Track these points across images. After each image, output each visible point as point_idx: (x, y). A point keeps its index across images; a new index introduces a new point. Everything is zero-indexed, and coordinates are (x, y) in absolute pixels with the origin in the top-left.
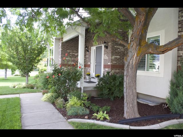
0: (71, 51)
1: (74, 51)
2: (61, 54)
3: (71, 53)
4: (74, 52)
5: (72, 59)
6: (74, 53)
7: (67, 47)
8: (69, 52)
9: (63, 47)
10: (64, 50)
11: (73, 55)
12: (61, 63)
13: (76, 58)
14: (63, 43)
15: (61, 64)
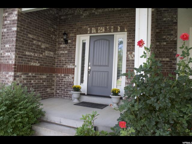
0: (35, 38)
1: (40, 39)
2: (17, 40)
3: (34, 42)
4: (39, 41)
5: (36, 55)
6: (40, 43)
7: (29, 28)
8: (32, 39)
9: (22, 25)
10: (22, 30)
11: (38, 46)
12: (15, 62)
13: (42, 54)
14: (21, 14)
15: (15, 65)
